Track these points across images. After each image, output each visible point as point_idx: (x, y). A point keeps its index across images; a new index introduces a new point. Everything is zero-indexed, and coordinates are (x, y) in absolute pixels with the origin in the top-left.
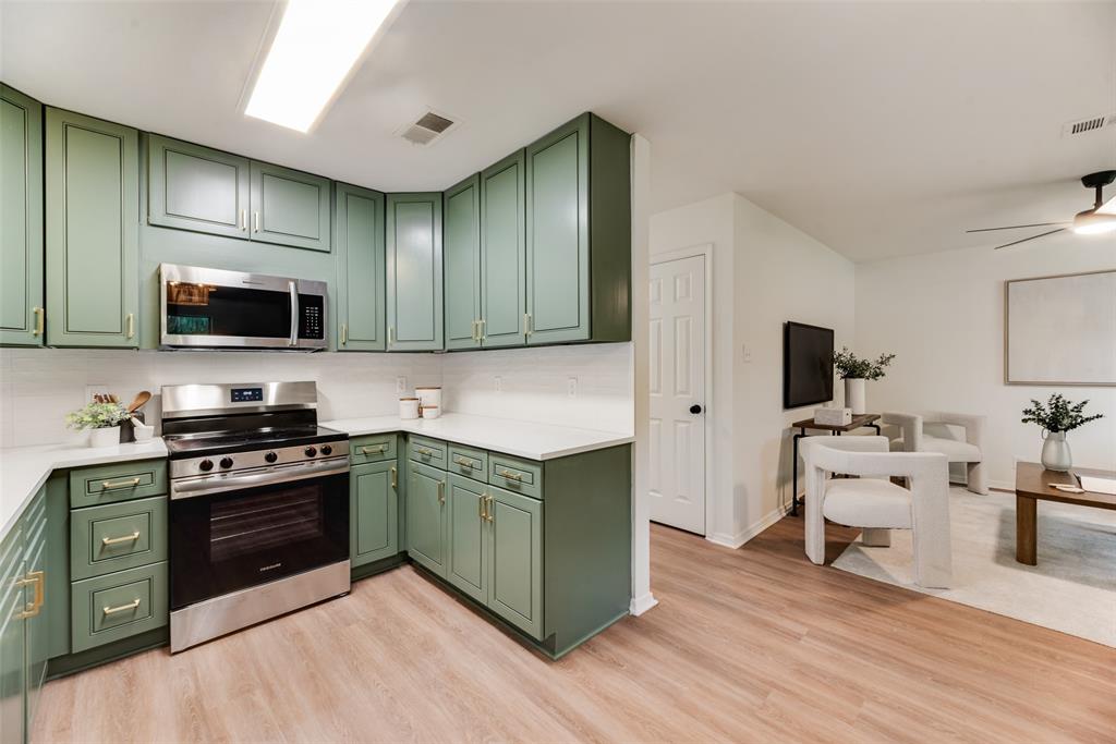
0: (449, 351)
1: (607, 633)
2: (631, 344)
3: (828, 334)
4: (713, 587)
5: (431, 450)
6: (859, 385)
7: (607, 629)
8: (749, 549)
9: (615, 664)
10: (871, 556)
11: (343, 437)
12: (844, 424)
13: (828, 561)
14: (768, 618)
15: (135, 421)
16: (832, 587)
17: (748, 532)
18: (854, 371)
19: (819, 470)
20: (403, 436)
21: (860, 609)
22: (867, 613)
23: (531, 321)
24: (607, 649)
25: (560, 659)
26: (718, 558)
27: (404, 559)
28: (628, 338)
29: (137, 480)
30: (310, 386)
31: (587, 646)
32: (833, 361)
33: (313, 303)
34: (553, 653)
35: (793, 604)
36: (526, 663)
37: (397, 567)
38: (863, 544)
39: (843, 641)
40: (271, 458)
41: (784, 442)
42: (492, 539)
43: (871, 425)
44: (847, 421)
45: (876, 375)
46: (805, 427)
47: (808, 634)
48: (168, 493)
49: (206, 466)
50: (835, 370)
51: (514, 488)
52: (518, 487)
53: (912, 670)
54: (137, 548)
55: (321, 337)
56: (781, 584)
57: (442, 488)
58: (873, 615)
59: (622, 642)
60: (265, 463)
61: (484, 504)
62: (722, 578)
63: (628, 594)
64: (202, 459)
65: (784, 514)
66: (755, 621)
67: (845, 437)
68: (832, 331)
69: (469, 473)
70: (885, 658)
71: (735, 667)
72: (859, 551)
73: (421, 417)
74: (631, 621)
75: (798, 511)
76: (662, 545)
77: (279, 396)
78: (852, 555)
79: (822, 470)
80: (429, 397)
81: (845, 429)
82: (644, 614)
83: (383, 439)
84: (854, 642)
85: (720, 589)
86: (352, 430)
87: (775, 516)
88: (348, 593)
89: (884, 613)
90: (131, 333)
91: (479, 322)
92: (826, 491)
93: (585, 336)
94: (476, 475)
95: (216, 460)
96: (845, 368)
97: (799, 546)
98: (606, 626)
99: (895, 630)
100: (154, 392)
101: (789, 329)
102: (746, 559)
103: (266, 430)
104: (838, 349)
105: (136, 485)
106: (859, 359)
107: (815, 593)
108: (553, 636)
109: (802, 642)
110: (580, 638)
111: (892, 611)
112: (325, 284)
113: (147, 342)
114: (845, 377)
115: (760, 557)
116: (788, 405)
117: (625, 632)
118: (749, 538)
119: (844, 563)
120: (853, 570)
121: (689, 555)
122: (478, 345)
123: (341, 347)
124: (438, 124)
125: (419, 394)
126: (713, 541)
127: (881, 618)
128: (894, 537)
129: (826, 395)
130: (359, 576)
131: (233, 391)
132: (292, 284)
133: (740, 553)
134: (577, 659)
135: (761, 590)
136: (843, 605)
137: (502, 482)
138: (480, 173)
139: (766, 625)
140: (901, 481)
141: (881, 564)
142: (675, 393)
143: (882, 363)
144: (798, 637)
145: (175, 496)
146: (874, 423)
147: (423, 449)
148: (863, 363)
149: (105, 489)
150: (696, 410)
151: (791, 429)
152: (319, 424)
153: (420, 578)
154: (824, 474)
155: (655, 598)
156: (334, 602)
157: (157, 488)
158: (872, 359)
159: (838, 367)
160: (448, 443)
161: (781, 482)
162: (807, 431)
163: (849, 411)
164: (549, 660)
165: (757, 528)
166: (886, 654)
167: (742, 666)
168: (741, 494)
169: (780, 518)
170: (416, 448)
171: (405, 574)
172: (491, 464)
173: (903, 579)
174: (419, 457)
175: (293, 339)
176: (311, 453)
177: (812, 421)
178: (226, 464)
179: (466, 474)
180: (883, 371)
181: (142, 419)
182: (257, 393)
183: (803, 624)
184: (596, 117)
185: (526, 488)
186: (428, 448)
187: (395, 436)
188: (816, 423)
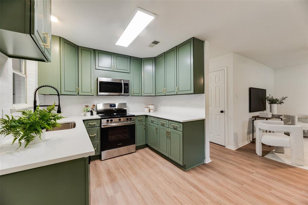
0: (157, 96)
1: (198, 166)
2: (204, 94)
3: (264, 91)
4: (227, 159)
5: (154, 120)
6: (275, 106)
7: (199, 166)
8: (238, 150)
9: (201, 173)
10: (278, 155)
11: (134, 116)
12: (269, 117)
13: (263, 156)
14: (244, 168)
15: (93, 111)
16: (264, 162)
17: (238, 146)
18: (273, 101)
19: (260, 129)
20: (146, 116)
21: (272, 168)
22: (275, 170)
23: (178, 89)
24: (199, 170)
25: (187, 171)
26: (229, 152)
27: (147, 146)
28: (203, 93)
29: (95, 123)
30: (125, 104)
31: (193, 169)
32: (266, 99)
33: (127, 85)
34: (185, 169)
35: (251, 165)
36: (179, 171)
37: (145, 148)
38: (275, 152)
39: (266, 175)
40: (120, 120)
41: (249, 122)
42: (170, 141)
43: (279, 118)
44: (270, 116)
45: (281, 103)
46: (256, 118)
47: (256, 173)
48: (101, 126)
49: (108, 121)
50: (267, 101)
51: (175, 129)
52: (176, 129)
53: (288, 184)
54: (95, 138)
55: (128, 93)
56: (248, 160)
57: (157, 129)
58: (277, 170)
59: (203, 169)
60: (118, 121)
61: (168, 133)
62: (230, 157)
63: (204, 158)
64: (107, 119)
65: (250, 142)
66: (239, 168)
67: (269, 121)
68: (266, 90)
69: (164, 125)
70: (280, 181)
71: (234, 178)
72: (274, 154)
73: (150, 112)
74: (205, 165)
75: (254, 142)
76: (213, 148)
77: (118, 106)
78: (271, 155)
79: (261, 129)
80: (151, 107)
81: (269, 118)
82: (208, 163)
83: (142, 117)
84: (270, 176)
85: (230, 160)
86: (136, 114)
87: (247, 143)
88: (135, 152)
89: (280, 170)
90: (93, 92)
91: (164, 89)
92: (262, 136)
93: (193, 92)
94: (165, 125)
95: (109, 119)
96: (270, 101)
97: (254, 151)
98: (198, 165)
99: (284, 174)
100: (96, 105)
101: (250, 89)
102: (237, 153)
103: (115, 114)
104: (267, 95)
105: (95, 124)
106: (275, 98)
107: (259, 163)
108: (185, 165)
109: (254, 174)
110: (192, 167)
111: (283, 170)
112: (129, 81)
113: (95, 94)
114: (270, 103)
115: (241, 153)
116: (250, 111)
117: (203, 167)
118: (238, 148)
119: (268, 156)
120: (271, 158)
121: (220, 151)
122: (164, 95)
123: (132, 95)
124: (156, 43)
125: (149, 106)
126: (227, 148)
127: (279, 171)
128: (285, 150)
129: (264, 109)
130: (138, 148)
131: (110, 105)
132: (122, 81)
133: (236, 151)
134: (192, 171)
135: (242, 161)
136: (267, 167)
137: (172, 127)
138: (164, 53)
139: (243, 169)
140: (288, 134)
141: (281, 158)
142: (216, 107)
143: (283, 99)
144: (252, 173)
145: (102, 127)
146: (280, 117)
147: (151, 119)
148: (276, 99)
149: (90, 124)
150: (222, 112)
151: (251, 118)
152: (127, 113)
153: (151, 150)
154: (262, 131)
155: (211, 160)
156: (132, 154)
157: (98, 125)
158: (279, 98)
159: (268, 100)
160: (158, 118)
161: (249, 133)
162: (257, 118)
163: (271, 113)
164: (184, 171)
165: (241, 145)
166: (280, 180)
167: (236, 178)
168: (236, 135)
169: (248, 143)
170: (150, 119)
171: (147, 149)
172: (169, 123)
173: (288, 162)
174: (150, 121)
175: (123, 93)
176: (128, 119)
177: (259, 116)
178: (111, 121)
179: (163, 125)
180: (283, 102)
181: (94, 110)
182: (115, 106)
183: (255, 170)
184: (195, 38)
185: (178, 129)
186: (153, 119)
187: (145, 116)
188: (260, 116)
